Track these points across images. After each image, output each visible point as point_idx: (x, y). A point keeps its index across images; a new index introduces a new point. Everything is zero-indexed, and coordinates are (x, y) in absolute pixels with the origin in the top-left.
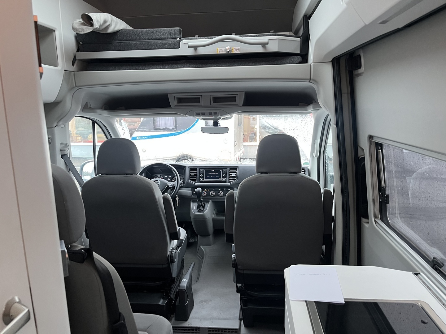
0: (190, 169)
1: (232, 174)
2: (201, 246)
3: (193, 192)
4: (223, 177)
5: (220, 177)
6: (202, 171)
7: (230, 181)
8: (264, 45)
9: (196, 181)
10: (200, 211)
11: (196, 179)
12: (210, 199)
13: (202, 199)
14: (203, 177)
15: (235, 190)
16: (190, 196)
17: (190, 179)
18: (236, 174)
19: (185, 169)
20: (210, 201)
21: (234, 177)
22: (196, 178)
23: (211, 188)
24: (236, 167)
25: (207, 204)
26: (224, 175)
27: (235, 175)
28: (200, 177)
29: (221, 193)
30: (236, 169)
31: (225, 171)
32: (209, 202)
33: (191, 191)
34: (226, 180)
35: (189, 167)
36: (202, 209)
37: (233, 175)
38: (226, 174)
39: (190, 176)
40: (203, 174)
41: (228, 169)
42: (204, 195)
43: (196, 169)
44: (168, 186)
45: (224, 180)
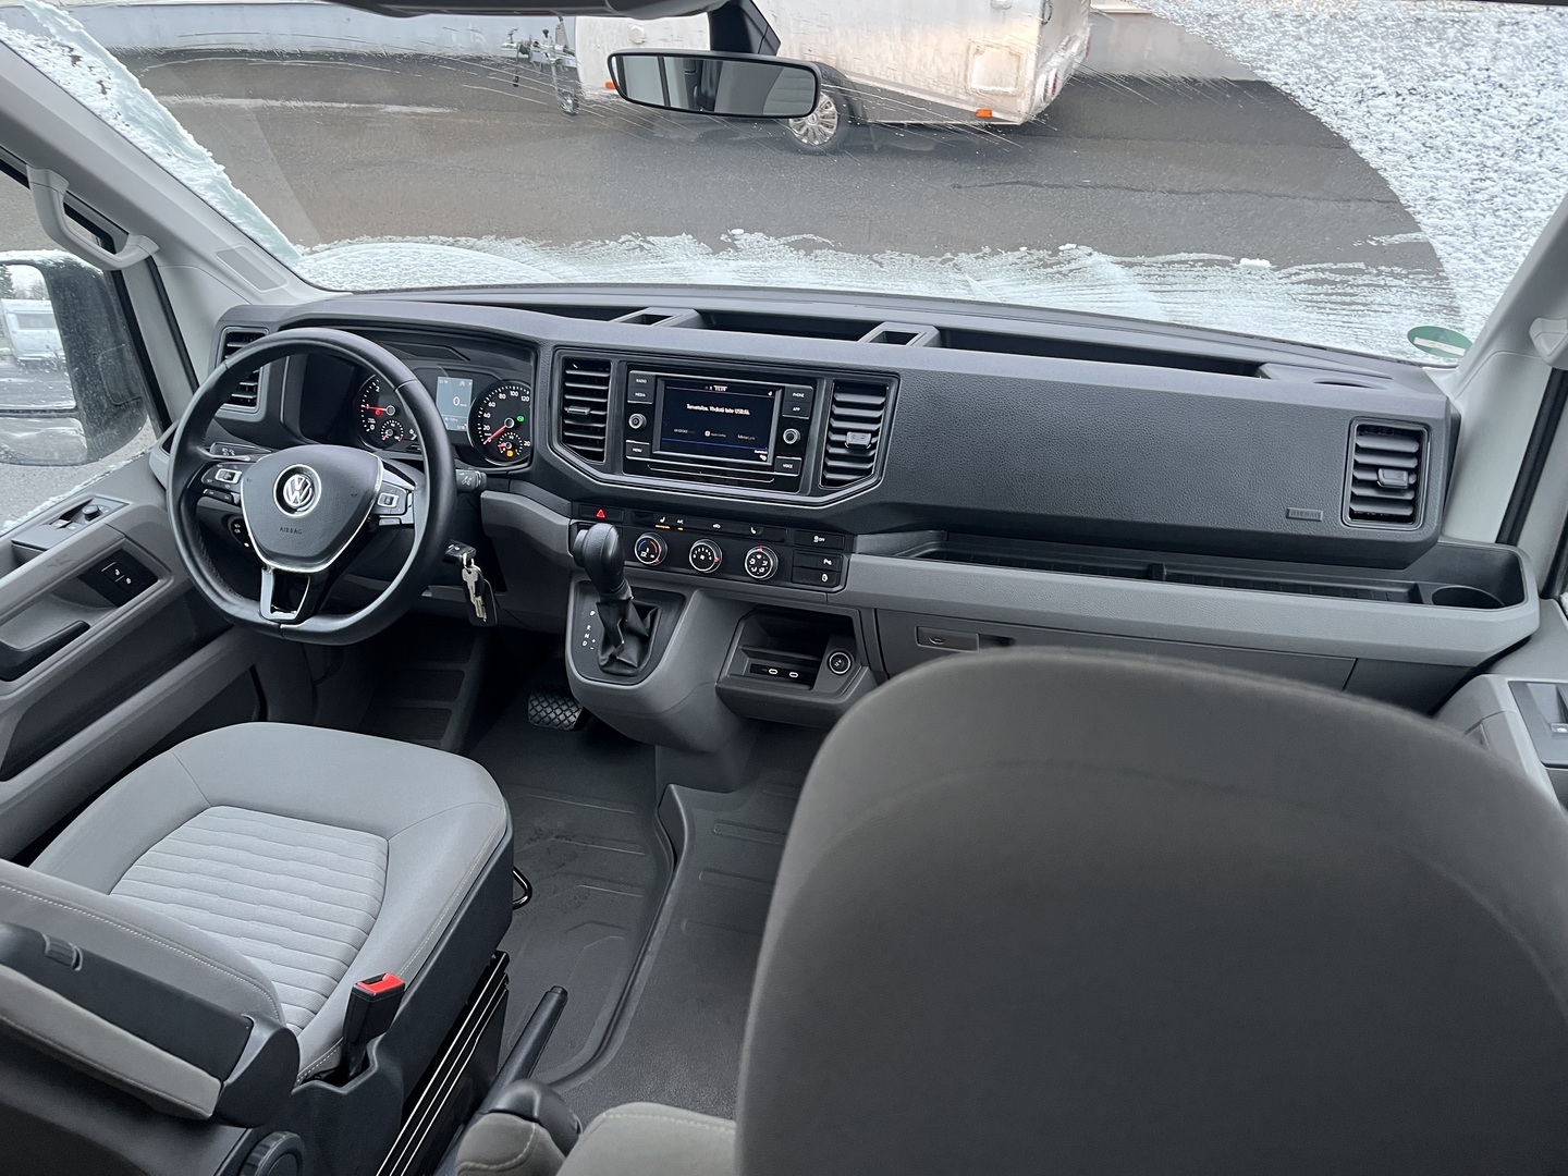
0: (568, 363)
1: (844, 431)
2: (672, 786)
4: (781, 448)
5: (765, 446)
6: (641, 387)
7: (826, 482)
9: (599, 456)
10: (614, 668)
11: (601, 444)
12: (693, 587)
13: (630, 593)
14: (644, 434)
15: (859, 548)
16: (558, 555)
17: (566, 441)
18: (874, 434)
19: (534, 363)
20: (695, 600)
21: (859, 453)
22: (602, 432)
23: (699, 514)
24: (876, 380)
25: (672, 616)
26: (790, 437)
27: (865, 440)
28: (630, 433)
29: (759, 564)
30: (880, 390)
31: (797, 402)
32: (682, 601)
33: (562, 521)
34: (799, 467)
35: (557, 347)
36: (630, 653)
37: (850, 439)
38: (805, 427)
39: (565, 415)
40: (647, 411)
41: (825, 386)
42: (647, 560)
43: (605, 366)
44: (375, 517)
45: (787, 468)
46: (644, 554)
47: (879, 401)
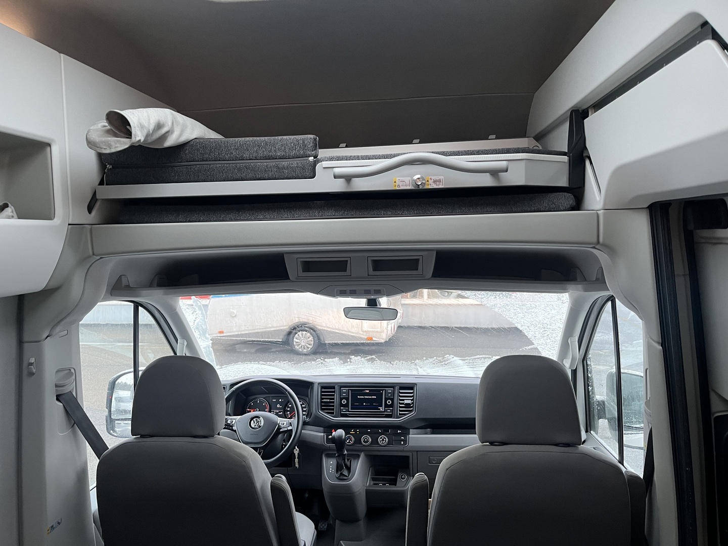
0: (322, 388)
1: (403, 400)
2: (341, 542)
3: (327, 436)
4: (386, 406)
5: (381, 406)
6: (344, 393)
7: (400, 414)
8: (494, 173)
9: (333, 413)
10: (341, 477)
11: (333, 409)
12: (361, 451)
13: (346, 452)
14: (346, 405)
15: (411, 433)
16: (320, 445)
17: (322, 410)
18: (412, 400)
19: (312, 388)
20: (362, 455)
21: (408, 405)
22: (333, 406)
23: (363, 427)
24: (411, 386)
25: (356, 461)
26: (389, 402)
27: (410, 402)
28: (342, 405)
29: (383, 440)
30: (412, 388)
31: (390, 393)
32: (358, 456)
33: (323, 434)
34: (392, 411)
35: (319, 383)
36: (346, 473)
37: (406, 402)
38: (392, 400)
39: (322, 402)
40: (347, 399)
41: (397, 388)
42: (349, 442)
43: (334, 388)
44: (279, 428)
45: (389, 412)
46: (348, 441)
47: (412, 391)
